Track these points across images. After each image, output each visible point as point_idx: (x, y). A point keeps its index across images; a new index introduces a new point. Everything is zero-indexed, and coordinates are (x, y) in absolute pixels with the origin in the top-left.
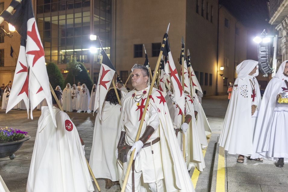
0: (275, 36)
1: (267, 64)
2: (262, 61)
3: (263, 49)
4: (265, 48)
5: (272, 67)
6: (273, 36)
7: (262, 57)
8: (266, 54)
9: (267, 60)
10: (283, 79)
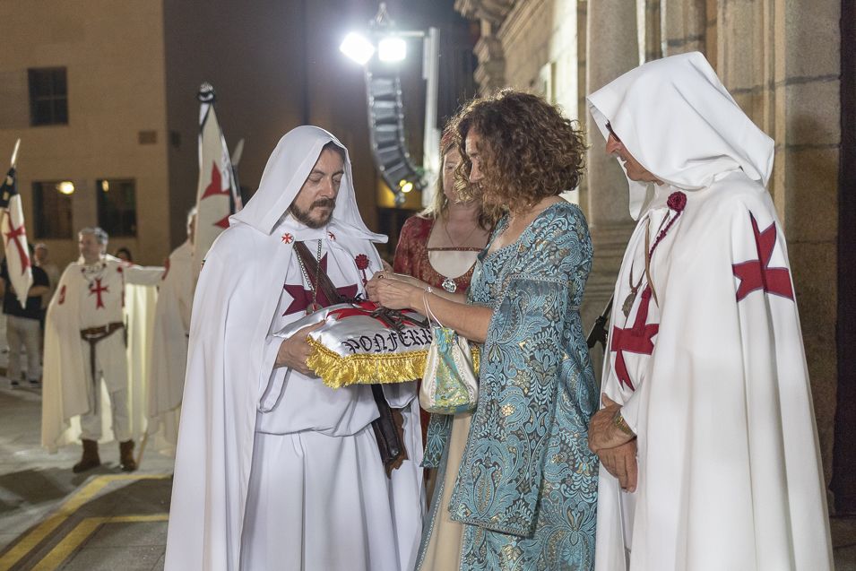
0: (427, 34)
1: (401, 151)
2: (383, 140)
3: (384, 87)
4: (388, 83)
5: (421, 163)
6: (421, 34)
7: (380, 123)
8: (396, 109)
9: (402, 133)
10: (287, 235)
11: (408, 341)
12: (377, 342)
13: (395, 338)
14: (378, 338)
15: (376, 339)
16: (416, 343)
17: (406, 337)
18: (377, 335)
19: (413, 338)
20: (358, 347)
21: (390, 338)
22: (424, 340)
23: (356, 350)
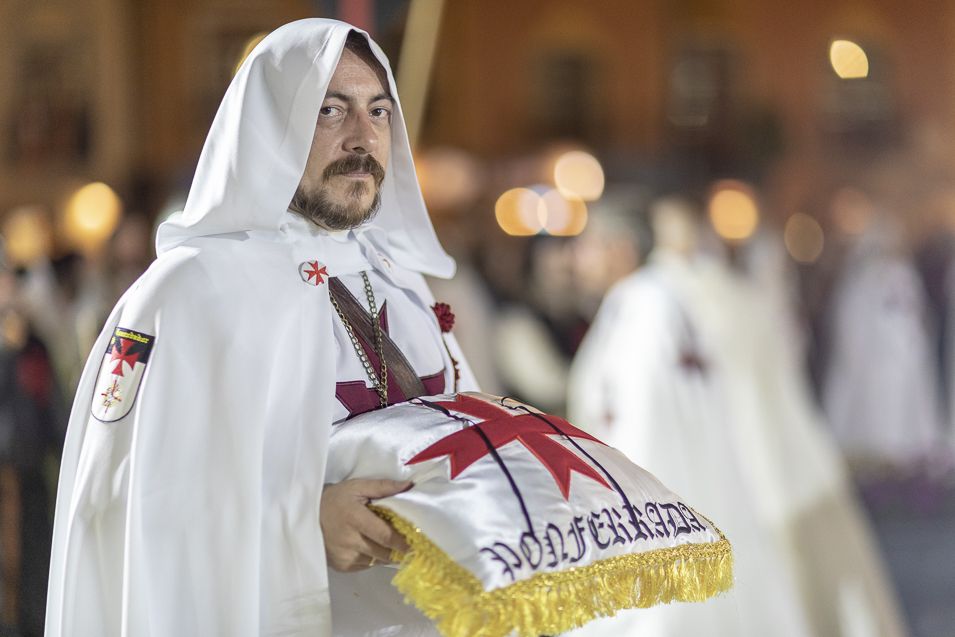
10: (315, 265)
11: (605, 534)
12: (550, 544)
13: (581, 530)
14: (553, 533)
15: (548, 537)
16: (619, 539)
17: (601, 525)
18: (551, 526)
19: (612, 527)
20: (518, 565)
21: (572, 531)
22: (633, 532)
23: (516, 572)
